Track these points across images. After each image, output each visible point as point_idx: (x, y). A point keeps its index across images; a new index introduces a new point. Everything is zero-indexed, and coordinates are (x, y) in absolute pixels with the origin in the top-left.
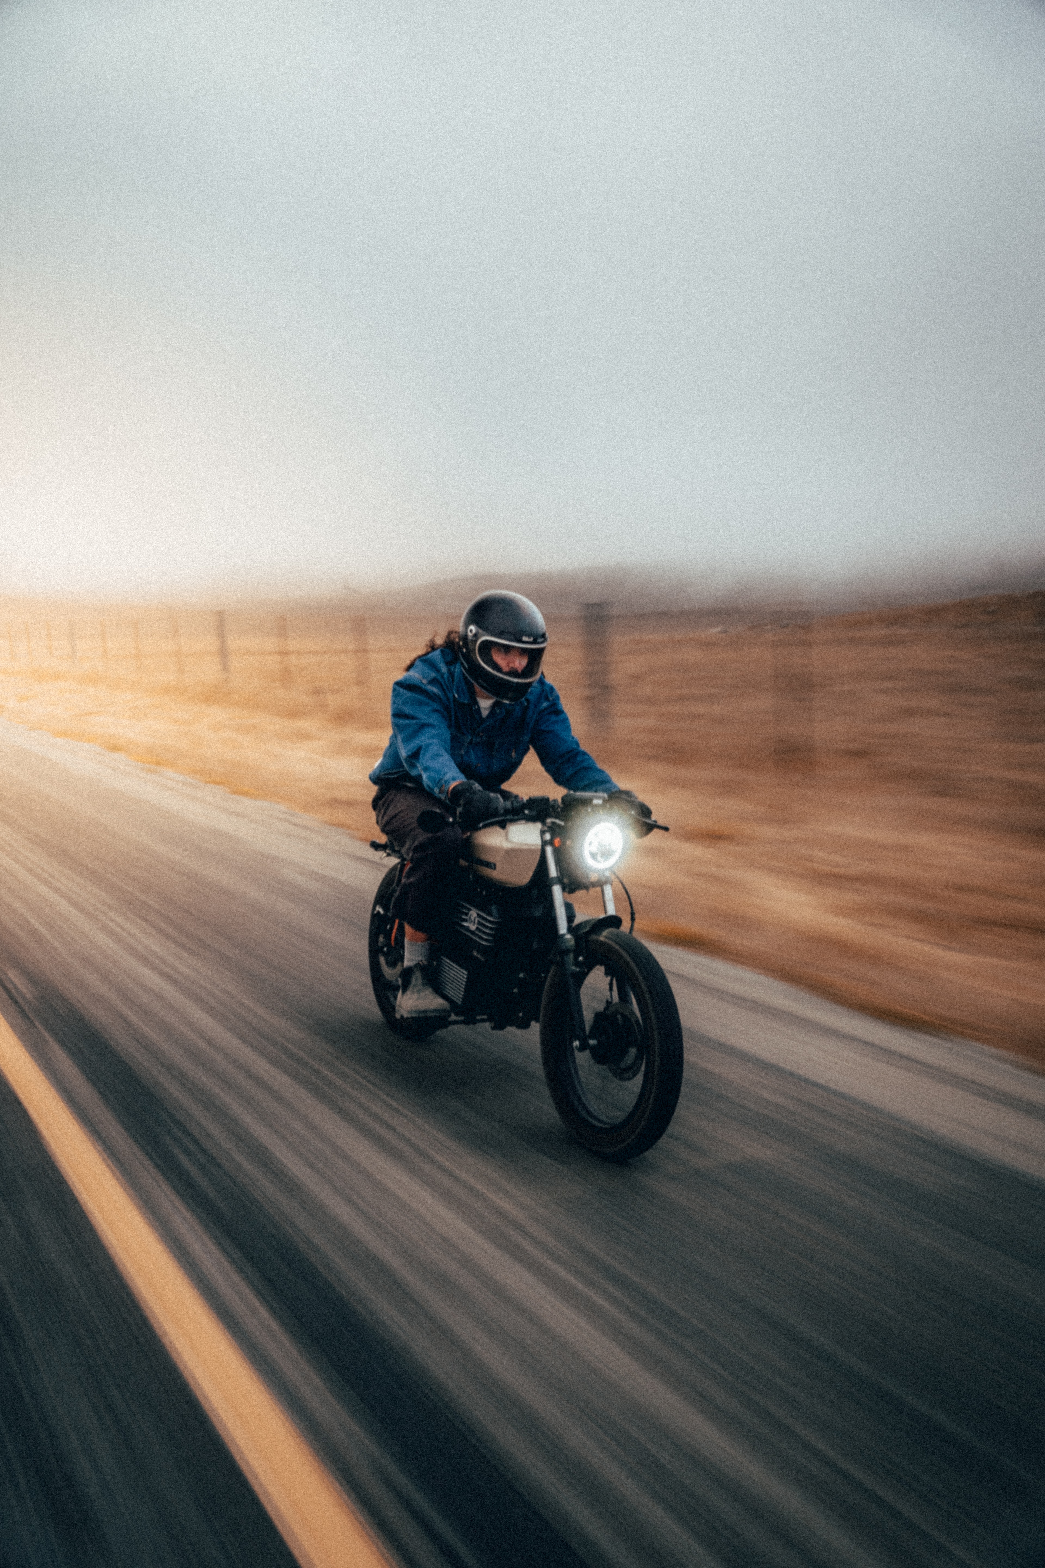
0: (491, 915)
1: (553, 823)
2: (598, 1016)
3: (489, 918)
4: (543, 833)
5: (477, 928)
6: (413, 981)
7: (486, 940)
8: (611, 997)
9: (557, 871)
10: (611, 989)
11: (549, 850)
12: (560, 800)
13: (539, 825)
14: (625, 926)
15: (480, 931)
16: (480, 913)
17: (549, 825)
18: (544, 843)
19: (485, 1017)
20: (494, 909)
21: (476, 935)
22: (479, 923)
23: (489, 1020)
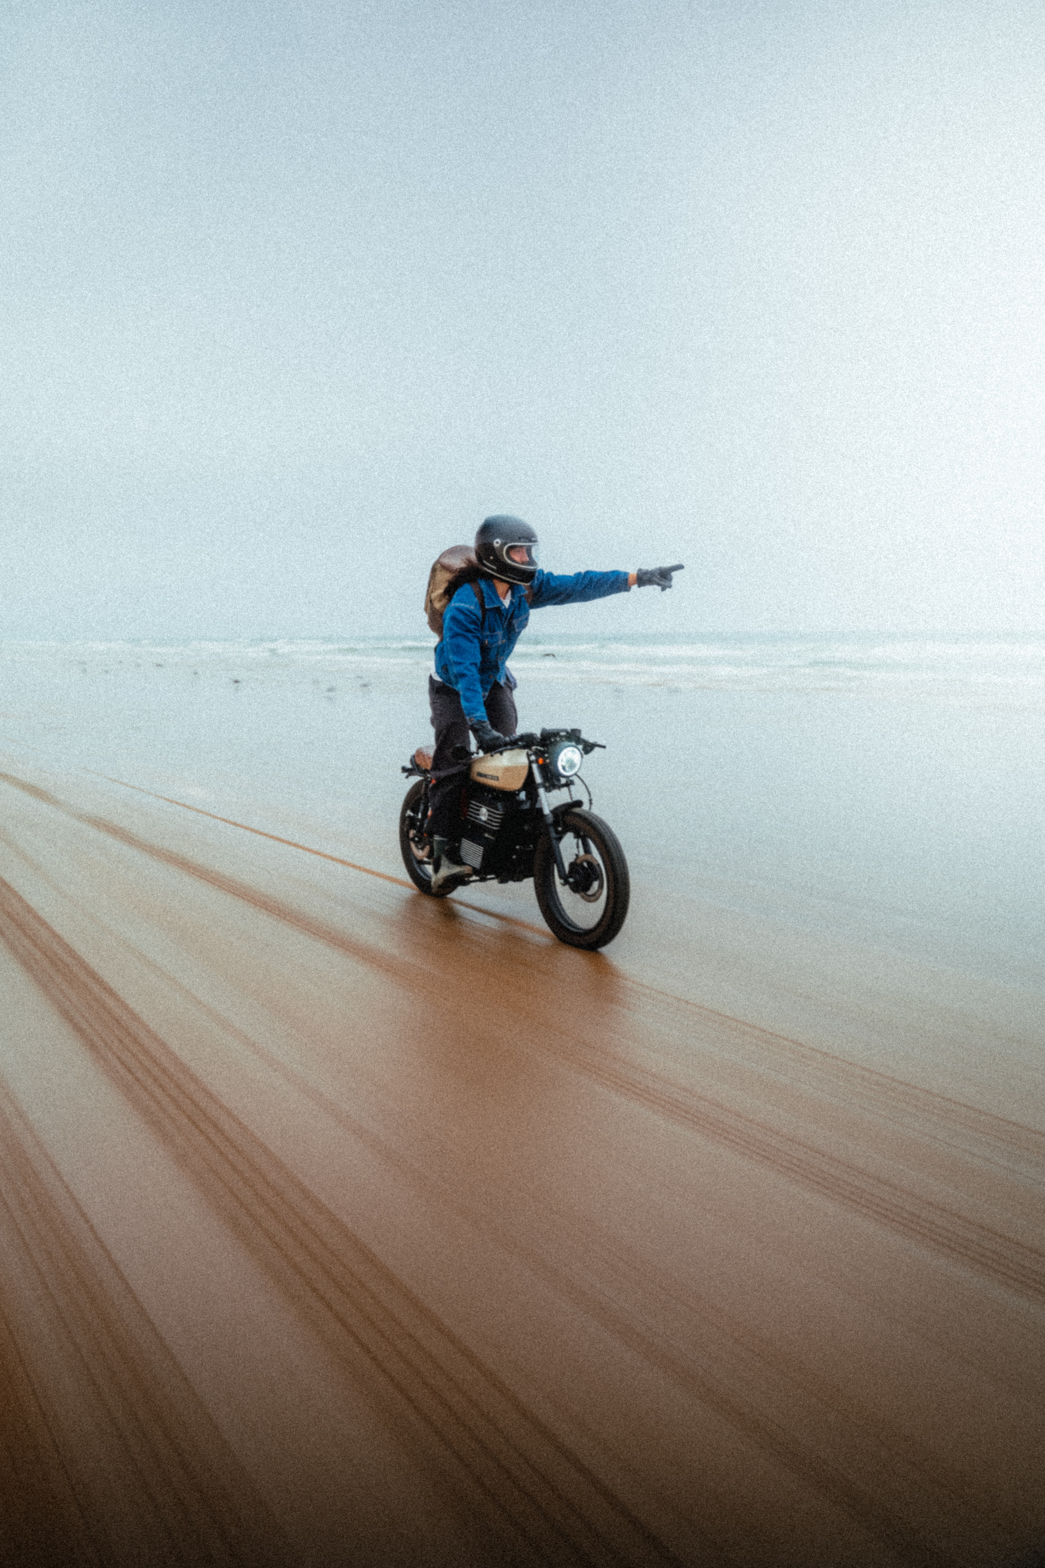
0: (498, 810)
1: (537, 749)
2: (572, 865)
3: (498, 812)
4: (528, 756)
5: (488, 819)
6: (442, 862)
7: (496, 826)
8: (579, 852)
9: (541, 779)
10: (578, 847)
11: (534, 766)
12: (539, 736)
13: (524, 752)
14: (586, 807)
15: (491, 821)
16: (490, 809)
17: (534, 750)
18: (530, 762)
19: (493, 876)
20: (499, 805)
21: (488, 824)
22: (489, 815)
23: (497, 877)
